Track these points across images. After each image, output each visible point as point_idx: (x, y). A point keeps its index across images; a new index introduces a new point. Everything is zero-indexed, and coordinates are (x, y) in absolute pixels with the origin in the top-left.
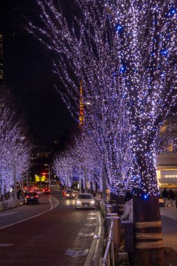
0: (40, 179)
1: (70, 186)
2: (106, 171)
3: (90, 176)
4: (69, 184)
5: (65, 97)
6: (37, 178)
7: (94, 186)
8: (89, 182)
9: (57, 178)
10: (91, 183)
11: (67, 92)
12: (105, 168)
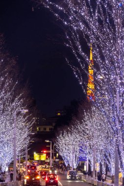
0: (40, 157)
1: (75, 167)
2: (119, 153)
3: (99, 156)
4: (75, 165)
5: (77, 72)
6: (36, 157)
7: (104, 169)
8: (98, 164)
9: (60, 158)
10: (101, 165)
11: (80, 67)
12: (118, 150)
